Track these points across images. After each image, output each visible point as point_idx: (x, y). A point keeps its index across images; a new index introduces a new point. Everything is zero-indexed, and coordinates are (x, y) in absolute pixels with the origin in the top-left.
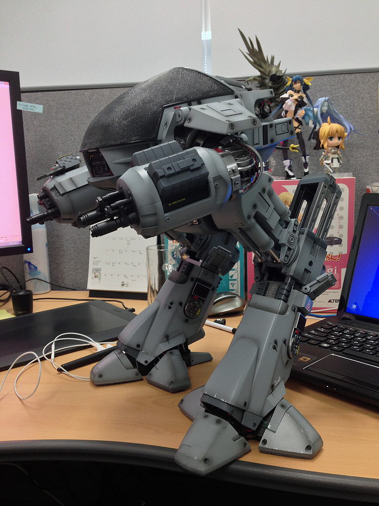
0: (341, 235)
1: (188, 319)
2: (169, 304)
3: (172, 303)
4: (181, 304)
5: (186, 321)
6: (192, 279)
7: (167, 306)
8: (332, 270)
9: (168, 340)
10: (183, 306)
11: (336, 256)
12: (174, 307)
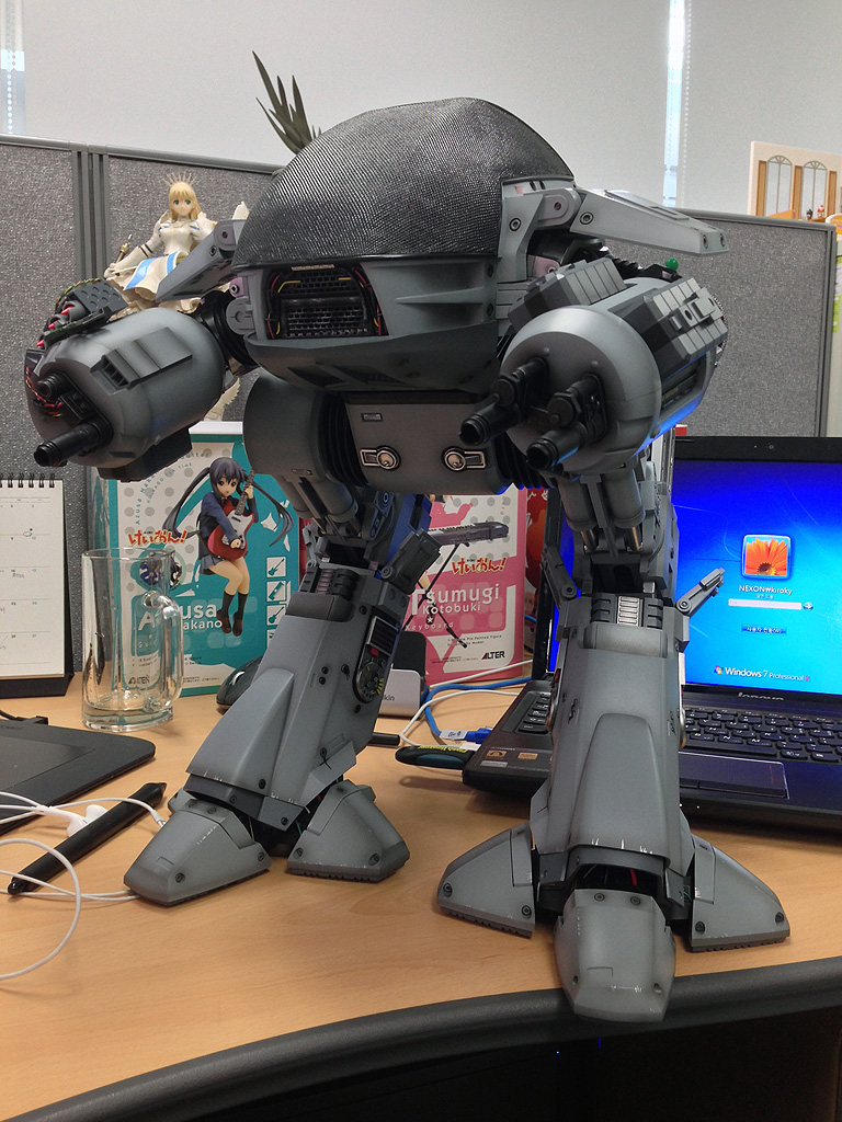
0: (507, 519)
1: (361, 704)
2: (319, 673)
3: (325, 670)
4: (346, 670)
5: (358, 709)
6: (364, 610)
7: (316, 679)
8: (490, 590)
9: (325, 761)
10: (351, 674)
11: (498, 562)
12: (332, 678)
